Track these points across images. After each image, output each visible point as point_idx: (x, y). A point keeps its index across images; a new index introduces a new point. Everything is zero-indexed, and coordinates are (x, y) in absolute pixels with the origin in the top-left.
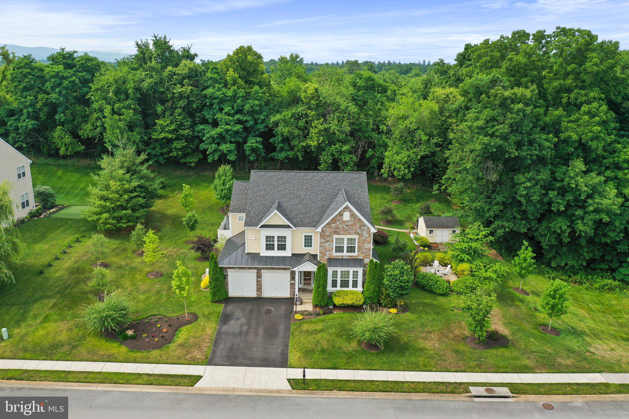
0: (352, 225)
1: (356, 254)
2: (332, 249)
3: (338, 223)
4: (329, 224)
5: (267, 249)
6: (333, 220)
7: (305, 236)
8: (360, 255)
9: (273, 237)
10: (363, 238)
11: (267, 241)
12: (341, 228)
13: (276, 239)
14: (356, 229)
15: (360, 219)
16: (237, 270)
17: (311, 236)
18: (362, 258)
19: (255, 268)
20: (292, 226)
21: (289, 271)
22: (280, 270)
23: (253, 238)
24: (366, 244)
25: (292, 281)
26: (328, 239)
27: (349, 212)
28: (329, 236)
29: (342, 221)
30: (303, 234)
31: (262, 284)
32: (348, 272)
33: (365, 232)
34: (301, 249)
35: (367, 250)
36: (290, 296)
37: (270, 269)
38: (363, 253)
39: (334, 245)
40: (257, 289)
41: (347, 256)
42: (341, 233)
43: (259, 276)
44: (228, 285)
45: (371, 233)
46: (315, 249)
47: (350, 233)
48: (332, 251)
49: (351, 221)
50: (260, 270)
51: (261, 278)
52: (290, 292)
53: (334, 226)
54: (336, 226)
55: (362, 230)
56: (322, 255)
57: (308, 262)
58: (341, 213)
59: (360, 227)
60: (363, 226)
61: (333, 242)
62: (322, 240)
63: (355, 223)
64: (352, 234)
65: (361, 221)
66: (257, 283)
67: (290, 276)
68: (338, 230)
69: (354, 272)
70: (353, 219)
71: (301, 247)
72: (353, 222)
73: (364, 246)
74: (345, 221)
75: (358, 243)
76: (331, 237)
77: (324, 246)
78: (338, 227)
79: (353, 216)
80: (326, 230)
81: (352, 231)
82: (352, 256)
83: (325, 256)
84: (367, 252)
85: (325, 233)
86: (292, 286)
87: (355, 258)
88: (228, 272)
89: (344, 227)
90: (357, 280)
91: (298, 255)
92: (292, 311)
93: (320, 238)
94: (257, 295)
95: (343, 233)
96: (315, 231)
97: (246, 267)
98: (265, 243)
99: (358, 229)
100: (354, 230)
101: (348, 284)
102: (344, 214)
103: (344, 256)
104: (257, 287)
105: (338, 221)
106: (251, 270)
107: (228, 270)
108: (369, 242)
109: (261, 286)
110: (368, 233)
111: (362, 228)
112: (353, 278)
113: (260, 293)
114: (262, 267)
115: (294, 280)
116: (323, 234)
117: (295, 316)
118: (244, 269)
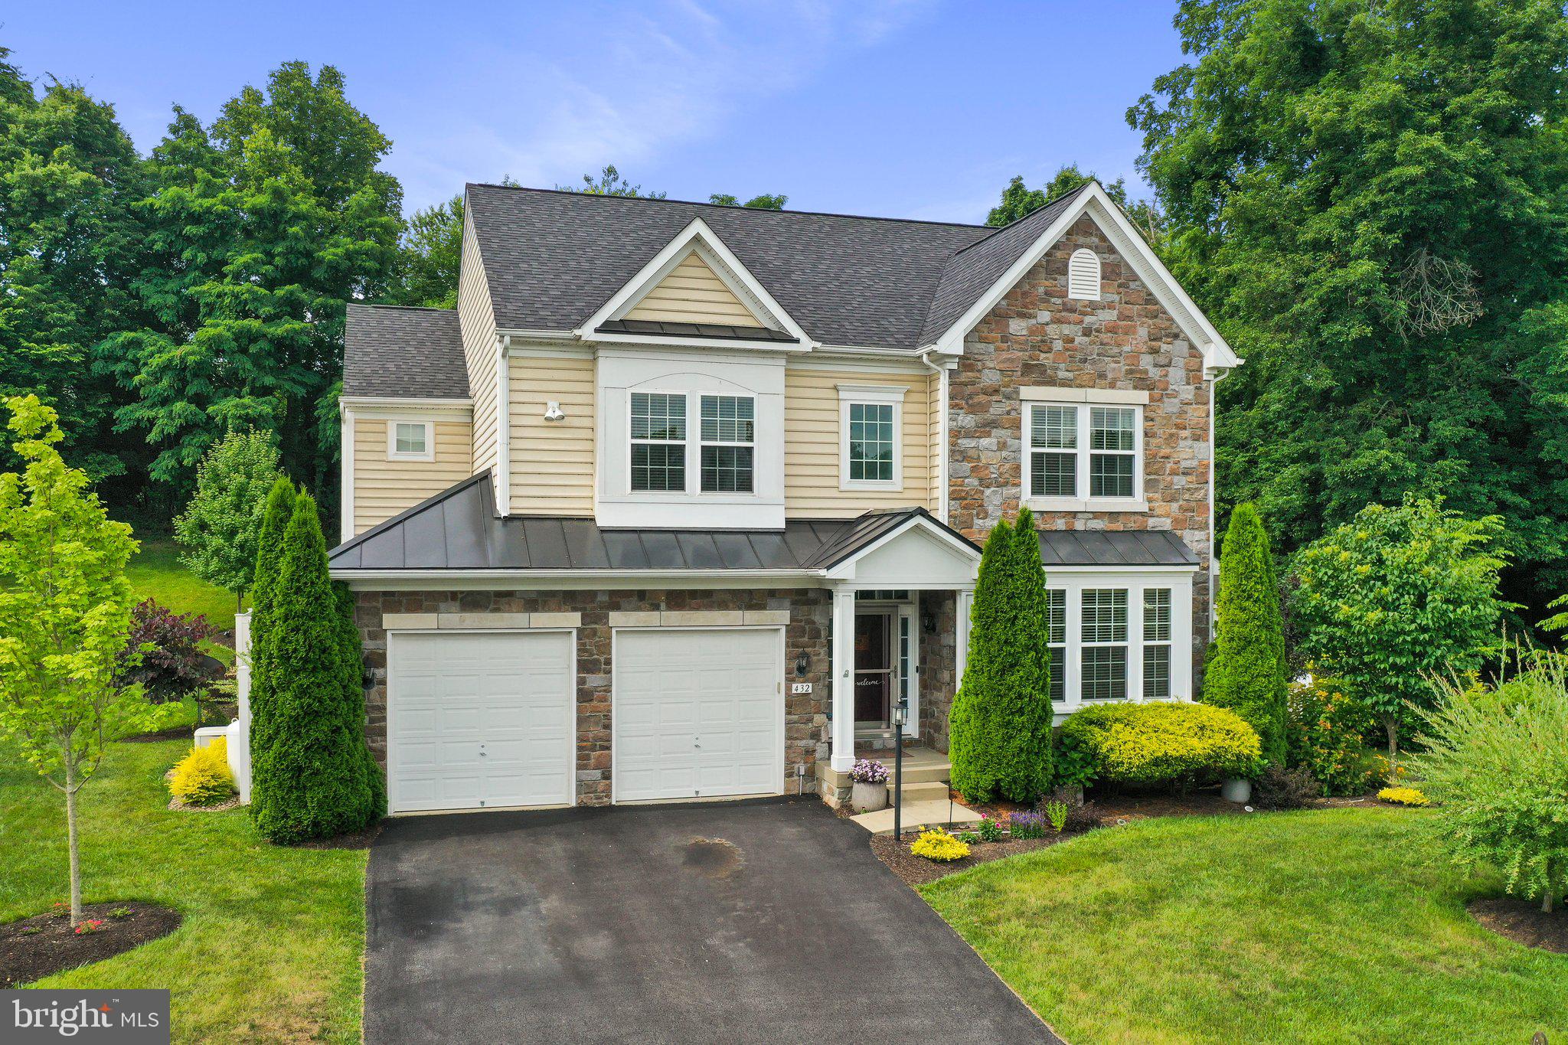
0: (1112, 330)
1: (1137, 502)
2: (1017, 469)
3: (1044, 316)
4: (996, 317)
5: (638, 482)
6: (1019, 300)
7: (856, 410)
8: (1160, 507)
9: (679, 402)
10: (1171, 406)
11: (638, 429)
12: (1058, 345)
13: (694, 418)
14: (1135, 355)
15: (1150, 299)
16: (453, 619)
17: (886, 412)
18: (1166, 524)
19: (569, 599)
20: (795, 330)
21: (783, 616)
22: (727, 608)
23: (548, 414)
24: (1182, 443)
25: (794, 686)
26: (996, 410)
27: (1097, 250)
28: (996, 391)
29: (1064, 304)
30: (842, 395)
31: (610, 711)
32: (1122, 595)
33: (1176, 374)
34: (834, 493)
35: (1189, 478)
36: (786, 789)
37: (663, 606)
38: (1173, 500)
39: (1027, 451)
40: (580, 748)
41: (1097, 515)
42: (1062, 374)
43: (598, 661)
44: (383, 733)
45: (1205, 371)
46: (908, 494)
47: (1102, 376)
48: (1018, 485)
49: (1110, 306)
50: (598, 611)
51: (610, 672)
52: (787, 758)
53: (1024, 332)
54: (1032, 332)
55: (1162, 360)
56: (965, 512)
57: (919, 520)
58: (1059, 254)
59: (1153, 343)
60: (1167, 336)
61: (1019, 428)
62: (960, 418)
63: (1129, 318)
64: (1112, 386)
65: (1155, 307)
66: (579, 710)
67: (787, 646)
68: (1043, 355)
69: (1149, 595)
70: (1116, 298)
71: (832, 482)
72: (1115, 312)
73: (1176, 457)
74: (1079, 306)
75: (1146, 434)
76: (1009, 398)
77: (971, 453)
78: (1043, 341)
79: (1119, 275)
80: (981, 357)
81: (1111, 367)
82: (1121, 518)
83: (978, 514)
84: (1189, 490)
85: (979, 371)
86: (795, 717)
87: (1132, 525)
88: (389, 634)
89: (1072, 341)
90: (1167, 648)
91: (815, 527)
92: (864, 837)
93: (952, 407)
94: (578, 793)
95: (1070, 375)
96: (925, 358)
97: (510, 594)
98: (630, 441)
99: (1142, 356)
100: (1121, 359)
101: (1121, 671)
102: (1071, 264)
103: (1079, 516)
104: (580, 739)
105: (1042, 306)
106: (544, 610)
107: (389, 620)
108: (1199, 432)
109: (608, 727)
110: (1194, 374)
111: (1164, 347)
112: (1148, 634)
113: (598, 774)
114: (612, 593)
115: (811, 675)
116: (966, 376)
117: (918, 847)
118: (497, 610)
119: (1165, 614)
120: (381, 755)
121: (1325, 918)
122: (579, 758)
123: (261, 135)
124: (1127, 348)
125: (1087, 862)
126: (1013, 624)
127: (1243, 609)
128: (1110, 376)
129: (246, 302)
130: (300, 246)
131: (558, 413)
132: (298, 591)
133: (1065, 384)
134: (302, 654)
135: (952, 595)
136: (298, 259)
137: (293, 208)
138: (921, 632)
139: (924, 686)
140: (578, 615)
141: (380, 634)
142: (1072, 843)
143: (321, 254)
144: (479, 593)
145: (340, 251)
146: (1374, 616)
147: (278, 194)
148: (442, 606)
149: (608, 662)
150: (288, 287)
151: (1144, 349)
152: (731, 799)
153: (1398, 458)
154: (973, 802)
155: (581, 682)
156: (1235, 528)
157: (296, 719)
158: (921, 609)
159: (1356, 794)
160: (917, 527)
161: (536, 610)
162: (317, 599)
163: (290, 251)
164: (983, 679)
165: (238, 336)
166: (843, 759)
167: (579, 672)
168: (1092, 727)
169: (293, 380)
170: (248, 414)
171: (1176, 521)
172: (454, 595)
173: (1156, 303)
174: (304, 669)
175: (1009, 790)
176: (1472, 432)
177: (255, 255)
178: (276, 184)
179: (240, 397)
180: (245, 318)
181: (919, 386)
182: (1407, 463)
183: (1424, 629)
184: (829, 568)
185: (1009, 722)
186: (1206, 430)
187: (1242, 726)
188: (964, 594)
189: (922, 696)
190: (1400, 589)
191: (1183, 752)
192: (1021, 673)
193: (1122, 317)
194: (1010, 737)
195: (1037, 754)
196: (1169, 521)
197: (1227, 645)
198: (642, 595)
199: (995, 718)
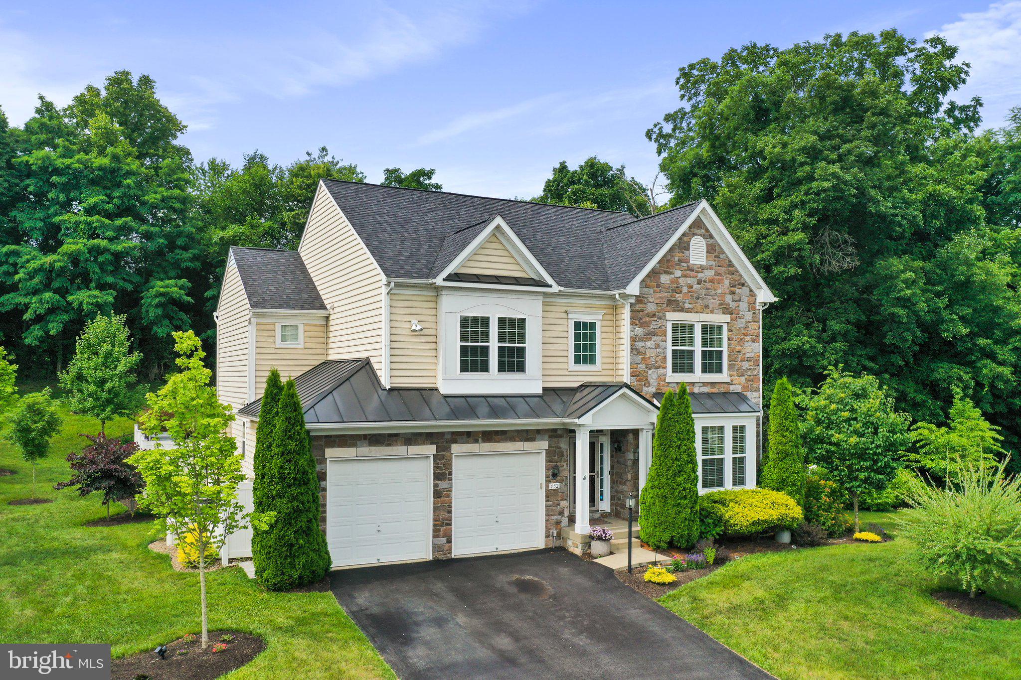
0: (712, 281)
1: (724, 377)
2: (665, 359)
3: (678, 273)
4: (654, 273)
5: (465, 367)
6: (666, 265)
7: (577, 325)
8: (737, 379)
9: (486, 321)
10: (741, 323)
11: (464, 337)
12: (685, 289)
13: (494, 330)
14: (723, 295)
15: (730, 264)
16: (365, 450)
17: (593, 325)
18: (739, 389)
19: (428, 437)
20: (549, 280)
21: (544, 445)
22: (514, 441)
23: (414, 328)
24: (746, 344)
25: (550, 485)
26: (654, 326)
27: (704, 236)
28: (654, 315)
29: (688, 266)
30: (570, 316)
31: (451, 503)
32: (721, 429)
33: (744, 306)
34: (566, 372)
35: (750, 363)
36: (546, 545)
37: (480, 440)
38: (742, 375)
39: (670, 348)
40: (434, 525)
41: (705, 384)
42: (687, 306)
43: (445, 473)
44: (324, 520)
45: (757, 304)
46: (604, 373)
47: (707, 306)
48: (665, 368)
49: (711, 268)
50: (445, 444)
51: (451, 480)
52: (546, 527)
53: (668, 282)
54: (672, 282)
55: (736, 298)
56: (638, 383)
57: (625, 390)
58: (685, 239)
59: (732, 289)
60: (739, 285)
61: (665, 336)
62: (636, 330)
63: (720, 275)
64: (712, 312)
65: (733, 269)
66: (434, 502)
67: (546, 462)
68: (677, 295)
69: (735, 429)
70: (714, 263)
71: (565, 366)
72: (713, 271)
73: (743, 351)
74: (695, 268)
75: (729, 339)
76: (660, 319)
77: (642, 350)
78: (677, 287)
79: (715, 250)
80: (646, 296)
81: (713, 302)
82: (717, 386)
83: (645, 384)
84: (750, 369)
85: (645, 304)
86: (550, 503)
87: (722, 390)
88: (328, 460)
89: (692, 287)
90: (743, 458)
91: (558, 392)
92: (609, 572)
93: (632, 324)
94: (434, 552)
95: (691, 306)
96: (617, 296)
97: (396, 435)
98: (459, 344)
99: (727, 296)
100: (716, 297)
101: (721, 472)
102: (691, 244)
103: (696, 385)
104: (435, 520)
105: (677, 267)
106: (415, 444)
107: (330, 453)
108: (755, 338)
109: (450, 512)
110: (752, 306)
111: (737, 291)
112: (735, 450)
113: (444, 540)
114: (453, 433)
115: (559, 478)
116: (639, 307)
117: (647, 576)
118: (389, 445)
119: (742, 439)
120: (324, 532)
121: (869, 606)
122: (434, 531)
123: (101, 119)
124: (719, 291)
125: (736, 581)
126: (679, 448)
127: (784, 437)
128: (711, 306)
129: (95, 228)
130: (131, 192)
131: (419, 328)
132: (290, 438)
133: (689, 311)
134: (293, 476)
135: (636, 433)
136: (129, 200)
137: (127, 168)
138: (612, 451)
139: (613, 482)
140: (434, 447)
141: (323, 461)
142: (721, 571)
143: (146, 198)
144: (380, 435)
145: (159, 196)
146: (853, 440)
147: (115, 158)
148: (358, 443)
149: (450, 474)
150: (124, 219)
151: (728, 291)
152: (516, 551)
153: (813, 341)
154: (657, 549)
155: (436, 486)
156: (778, 391)
157: (289, 515)
158: (611, 438)
159: (840, 537)
160: (623, 395)
161: (411, 445)
162: (301, 442)
163: (125, 195)
164: (664, 480)
165: (90, 251)
166: (582, 526)
167: (434, 480)
168: (716, 505)
169: (124, 279)
170: (97, 301)
171: (744, 387)
172: (365, 437)
173: (733, 266)
174: (294, 485)
175: (678, 542)
176: (850, 327)
177: (101, 197)
178: (115, 151)
179: (90, 290)
180: (94, 239)
181: (610, 311)
182: (818, 345)
183: (878, 447)
184: (579, 418)
185: (679, 504)
186: (758, 336)
187: (792, 502)
188: (645, 431)
189: (612, 488)
190: (865, 424)
191: (767, 517)
192: (684, 476)
193: (717, 274)
194: (680, 512)
195: (693, 521)
196: (740, 387)
197: (775, 456)
198: (469, 434)
199: (671, 502)
